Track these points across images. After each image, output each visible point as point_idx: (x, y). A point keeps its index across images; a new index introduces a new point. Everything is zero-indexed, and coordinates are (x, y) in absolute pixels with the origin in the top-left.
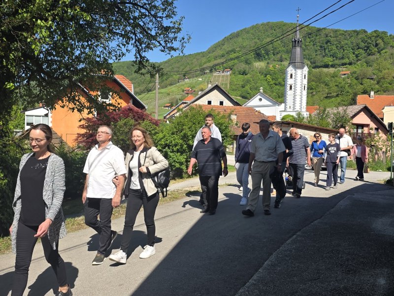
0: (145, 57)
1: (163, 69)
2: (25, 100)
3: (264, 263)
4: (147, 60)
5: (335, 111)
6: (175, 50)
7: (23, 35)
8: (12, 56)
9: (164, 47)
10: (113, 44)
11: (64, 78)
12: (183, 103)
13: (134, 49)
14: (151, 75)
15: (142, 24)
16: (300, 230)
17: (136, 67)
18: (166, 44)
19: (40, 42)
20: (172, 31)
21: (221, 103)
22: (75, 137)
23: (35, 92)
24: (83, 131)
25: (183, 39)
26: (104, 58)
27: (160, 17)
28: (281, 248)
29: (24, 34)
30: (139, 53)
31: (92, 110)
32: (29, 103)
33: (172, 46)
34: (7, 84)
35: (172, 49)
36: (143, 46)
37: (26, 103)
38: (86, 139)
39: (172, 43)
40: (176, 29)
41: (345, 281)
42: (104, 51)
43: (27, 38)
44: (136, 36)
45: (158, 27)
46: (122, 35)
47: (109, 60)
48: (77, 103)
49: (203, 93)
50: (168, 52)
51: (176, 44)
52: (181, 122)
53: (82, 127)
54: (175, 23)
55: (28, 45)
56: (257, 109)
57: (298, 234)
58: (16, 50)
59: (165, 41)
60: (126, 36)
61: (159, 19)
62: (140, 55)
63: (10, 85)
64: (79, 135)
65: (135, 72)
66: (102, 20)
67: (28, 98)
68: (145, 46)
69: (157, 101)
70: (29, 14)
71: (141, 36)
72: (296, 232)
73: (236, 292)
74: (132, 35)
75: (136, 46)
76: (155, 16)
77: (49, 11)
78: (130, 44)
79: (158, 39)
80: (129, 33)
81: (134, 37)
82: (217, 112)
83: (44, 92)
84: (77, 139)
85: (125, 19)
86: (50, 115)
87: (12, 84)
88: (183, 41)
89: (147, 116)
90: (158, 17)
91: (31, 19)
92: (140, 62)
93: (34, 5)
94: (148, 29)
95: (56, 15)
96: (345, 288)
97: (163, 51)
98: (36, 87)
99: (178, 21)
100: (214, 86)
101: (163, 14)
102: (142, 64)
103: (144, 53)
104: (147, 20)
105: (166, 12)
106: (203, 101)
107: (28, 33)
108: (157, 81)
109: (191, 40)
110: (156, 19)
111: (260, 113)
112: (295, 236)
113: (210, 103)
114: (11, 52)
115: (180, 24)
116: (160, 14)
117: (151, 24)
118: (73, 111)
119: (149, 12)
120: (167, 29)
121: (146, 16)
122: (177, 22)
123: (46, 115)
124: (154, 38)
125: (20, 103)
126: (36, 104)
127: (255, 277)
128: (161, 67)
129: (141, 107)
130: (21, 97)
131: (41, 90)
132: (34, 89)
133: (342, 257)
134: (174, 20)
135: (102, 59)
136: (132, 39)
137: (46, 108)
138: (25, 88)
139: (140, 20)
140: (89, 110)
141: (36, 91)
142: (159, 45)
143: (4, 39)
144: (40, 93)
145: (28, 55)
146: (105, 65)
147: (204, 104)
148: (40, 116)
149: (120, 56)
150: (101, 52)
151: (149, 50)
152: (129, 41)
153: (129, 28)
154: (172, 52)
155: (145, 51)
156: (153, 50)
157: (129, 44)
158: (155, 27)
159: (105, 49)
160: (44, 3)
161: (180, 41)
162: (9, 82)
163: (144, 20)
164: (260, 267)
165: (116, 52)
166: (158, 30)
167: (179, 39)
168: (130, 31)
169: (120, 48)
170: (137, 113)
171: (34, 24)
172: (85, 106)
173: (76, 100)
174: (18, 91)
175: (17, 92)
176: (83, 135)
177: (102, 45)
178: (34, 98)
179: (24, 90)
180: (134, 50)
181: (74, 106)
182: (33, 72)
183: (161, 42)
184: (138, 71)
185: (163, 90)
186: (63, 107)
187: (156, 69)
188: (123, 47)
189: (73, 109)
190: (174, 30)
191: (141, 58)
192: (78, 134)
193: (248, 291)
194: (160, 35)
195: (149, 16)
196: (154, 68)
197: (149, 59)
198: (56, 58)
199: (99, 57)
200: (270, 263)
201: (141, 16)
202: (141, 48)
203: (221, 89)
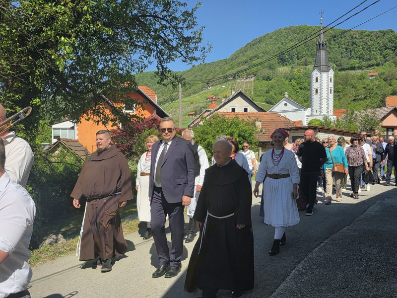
1: (185, 79)
2: (51, 114)
3: (290, 273)
5: (364, 114)
6: (197, 60)
7: (48, 52)
8: (37, 73)
9: (185, 58)
10: (135, 57)
11: (88, 92)
12: (207, 111)
13: (156, 60)
14: (173, 85)
15: (162, 35)
16: (327, 238)
17: (158, 79)
18: (188, 54)
19: (64, 59)
20: (193, 41)
21: (246, 110)
23: (61, 106)
25: (204, 49)
26: (127, 70)
27: (181, 28)
28: (308, 257)
30: (161, 64)
31: (116, 122)
32: (55, 117)
33: (193, 56)
34: (34, 100)
35: (193, 58)
36: (165, 57)
37: (52, 117)
39: (194, 53)
40: (197, 39)
41: (375, 289)
42: (127, 64)
43: (52, 55)
44: (157, 47)
45: (179, 39)
46: (143, 48)
48: (102, 116)
49: (227, 100)
50: (189, 62)
51: (197, 54)
52: (204, 130)
54: (195, 33)
55: (54, 60)
56: (282, 114)
58: (42, 66)
59: (186, 52)
60: (147, 48)
61: (179, 30)
62: (162, 66)
63: (36, 101)
65: (158, 83)
66: (124, 34)
67: (54, 112)
68: (166, 57)
69: (180, 111)
70: (53, 32)
71: (163, 47)
72: (324, 240)
74: (153, 47)
75: (158, 57)
76: (175, 27)
77: (72, 28)
78: (152, 56)
79: (180, 50)
80: (150, 45)
81: (155, 49)
82: (241, 119)
83: (69, 106)
85: (146, 32)
86: (76, 128)
87: (38, 100)
88: (204, 51)
90: (179, 28)
91: (55, 37)
92: (162, 73)
93: (57, 22)
94: (169, 40)
95: (78, 32)
97: (184, 61)
98: (62, 102)
99: (199, 31)
100: (237, 93)
101: (183, 25)
102: (165, 75)
103: (165, 64)
104: (167, 31)
105: (186, 23)
106: (227, 109)
107: (52, 49)
108: (180, 90)
110: (176, 30)
111: (285, 118)
112: (322, 244)
113: (233, 110)
114: (36, 69)
115: (200, 34)
116: (180, 25)
117: (172, 35)
118: (98, 124)
119: (169, 24)
120: (188, 39)
121: (166, 27)
122: (197, 32)
123: (73, 128)
124: (173, 49)
125: (47, 117)
126: (62, 117)
127: (282, 287)
128: (184, 77)
130: (48, 111)
131: (66, 104)
132: (60, 104)
133: (371, 265)
134: (194, 30)
135: (125, 72)
136: (154, 51)
137: (71, 121)
139: (161, 32)
140: (113, 122)
141: (62, 105)
142: (180, 55)
143: (30, 57)
144: (65, 107)
145: (53, 70)
146: (128, 77)
147: (229, 111)
148: (66, 129)
149: (142, 68)
150: (124, 64)
151: (171, 61)
152: (151, 53)
153: (150, 41)
154: (194, 62)
155: (166, 62)
156: (174, 60)
157: (150, 56)
158: (176, 38)
159: (128, 62)
160: (67, 20)
161: (201, 51)
162: (36, 98)
163: (165, 31)
164: (287, 276)
165: (138, 64)
166: (179, 41)
168: (151, 43)
169: (142, 60)
171: (57, 41)
172: (110, 118)
173: (101, 113)
174: (44, 105)
175: (44, 107)
177: (125, 58)
178: (60, 112)
179: (50, 104)
180: (156, 62)
181: (98, 119)
182: (58, 87)
183: (183, 53)
184: (160, 82)
185: (187, 99)
186: (88, 120)
187: (178, 79)
188: (145, 59)
189: (98, 122)
190: (195, 40)
191: (163, 69)
194: (181, 45)
195: (169, 27)
196: (176, 78)
197: (170, 70)
198: (80, 72)
199: (122, 69)
200: (297, 272)
201: (162, 27)
202: (162, 59)
203: (245, 96)
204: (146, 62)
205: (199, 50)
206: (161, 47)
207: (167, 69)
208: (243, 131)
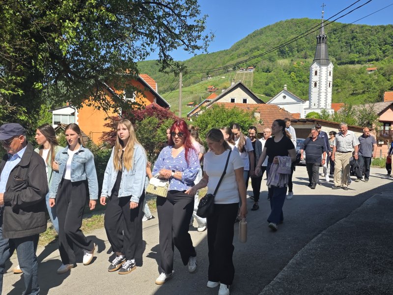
0: (169, 56)
1: (186, 67)
2: (52, 99)
3: (288, 262)
4: (171, 59)
5: (362, 108)
6: (198, 48)
7: (50, 36)
8: (40, 57)
9: (188, 46)
10: (137, 44)
11: (91, 77)
12: (206, 101)
13: (159, 48)
14: (175, 73)
15: (166, 23)
16: (325, 229)
17: (161, 65)
18: (190, 43)
19: (67, 43)
20: (196, 29)
21: (245, 101)
22: (101, 135)
23: (62, 91)
24: (109, 130)
25: (207, 37)
26: (129, 57)
27: (184, 16)
28: (306, 247)
29: (52, 35)
30: (163, 52)
31: (117, 109)
32: (56, 102)
33: (196, 44)
34: (36, 84)
35: (196, 47)
36: (167, 45)
37: (53, 102)
38: (112, 137)
39: (196, 42)
40: (200, 27)
41: (373, 280)
42: (129, 50)
43: (54, 39)
44: (160, 35)
45: (182, 26)
46: (146, 35)
47: (134, 59)
48: (104, 102)
49: (226, 91)
50: (191, 50)
51: (199, 43)
52: (204, 120)
53: (107, 125)
54: (198, 22)
55: (56, 46)
56: (281, 106)
57: (323, 233)
58: (44, 50)
59: (189, 40)
60: (150, 36)
61: (182, 18)
62: (164, 54)
63: (38, 85)
64: (105, 134)
65: (160, 71)
66: (127, 20)
67: (55, 97)
68: (169, 44)
69: (180, 100)
70: (57, 15)
71: (165, 35)
72: (322, 231)
73: (261, 290)
74: (156, 35)
75: (161, 45)
76: (179, 15)
77: (76, 12)
78: (155, 43)
79: (182, 38)
80: (153, 32)
81: (158, 36)
82: (240, 110)
83: (70, 91)
84: (102, 138)
85: (150, 19)
86: (76, 114)
87: (40, 84)
88: (206, 40)
89: (171, 114)
90: (182, 16)
91: (58, 20)
92: (164, 61)
93: (61, 7)
94: (172, 27)
95: (82, 16)
96: (373, 288)
97: (186, 50)
98: (63, 87)
99: (202, 19)
100: (237, 83)
101: (186, 13)
102: (167, 63)
103: (168, 52)
104: (170, 19)
105: (190, 11)
106: (227, 99)
107: (56, 33)
108: (181, 80)
109: (214, 39)
110: (179, 18)
111: (284, 110)
112: (320, 235)
113: (233, 101)
114: (39, 53)
115: (203, 23)
116: (183, 13)
117: (175, 23)
118: (99, 109)
119: (172, 11)
120: (191, 28)
121: (170, 15)
122: (200, 21)
123: (73, 114)
124: (178, 36)
125: (48, 102)
126: (64, 103)
127: (279, 275)
128: (185, 65)
129: (165, 105)
130: (49, 96)
131: (68, 90)
132: (62, 89)
133: (368, 256)
134: (197, 19)
135: (127, 59)
136: (157, 38)
137: (72, 107)
138: (52, 88)
139: (164, 19)
140: (114, 109)
141: (64, 91)
142: (183, 43)
143: (33, 40)
144: (67, 93)
145: (56, 55)
146: (130, 64)
147: (228, 102)
148: (67, 115)
149: (144, 55)
150: (126, 51)
151: (173, 49)
152: (154, 40)
153: (153, 28)
154: (196, 51)
155: (169, 50)
156: (176, 48)
157: (152, 43)
158: (179, 26)
159: (130, 49)
160: (71, 4)
161: (204, 40)
162: (37, 82)
163: (168, 19)
164: (285, 265)
165: (141, 51)
166: (182, 29)
167: (203, 38)
168: (154, 30)
169: (144, 48)
170: (161, 111)
171: (61, 25)
172: (111, 104)
174: (46, 90)
175: (46, 92)
176: (108, 134)
177: (127, 45)
178: (61, 97)
180: (158, 50)
181: (100, 105)
182: (60, 72)
183: (185, 41)
184: (162, 70)
185: (186, 89)
186: (90, 105)
187: (180, 68)
188: (147, 46)
189: (99, 107)
190: (198, 29)
191: (165, 58)
192: (103, 132)
193: (273, 289)
194: (184, 33)
195: (172, 15)
196: (178, 66)
198: (82, 58)
199: (124, 56)
200: (294, 261)
201: (165, 15)
202: (164, 46)
203: (245, 87)
204: (148, 49)
205: (201, 39)
206: (164, 35)
207: (170, 57)
208: (242, 122)
